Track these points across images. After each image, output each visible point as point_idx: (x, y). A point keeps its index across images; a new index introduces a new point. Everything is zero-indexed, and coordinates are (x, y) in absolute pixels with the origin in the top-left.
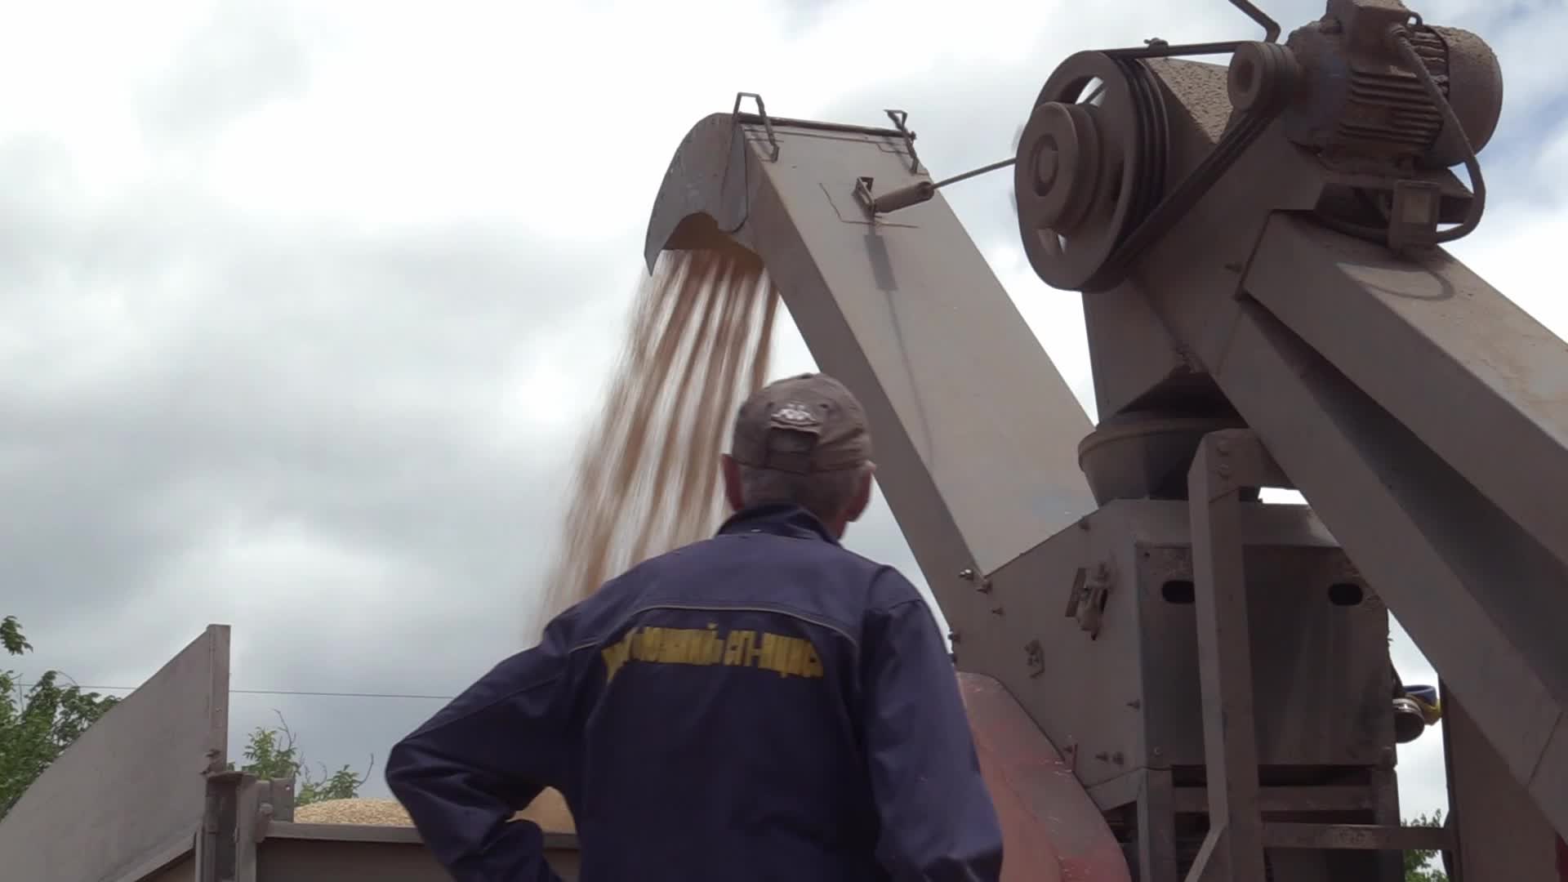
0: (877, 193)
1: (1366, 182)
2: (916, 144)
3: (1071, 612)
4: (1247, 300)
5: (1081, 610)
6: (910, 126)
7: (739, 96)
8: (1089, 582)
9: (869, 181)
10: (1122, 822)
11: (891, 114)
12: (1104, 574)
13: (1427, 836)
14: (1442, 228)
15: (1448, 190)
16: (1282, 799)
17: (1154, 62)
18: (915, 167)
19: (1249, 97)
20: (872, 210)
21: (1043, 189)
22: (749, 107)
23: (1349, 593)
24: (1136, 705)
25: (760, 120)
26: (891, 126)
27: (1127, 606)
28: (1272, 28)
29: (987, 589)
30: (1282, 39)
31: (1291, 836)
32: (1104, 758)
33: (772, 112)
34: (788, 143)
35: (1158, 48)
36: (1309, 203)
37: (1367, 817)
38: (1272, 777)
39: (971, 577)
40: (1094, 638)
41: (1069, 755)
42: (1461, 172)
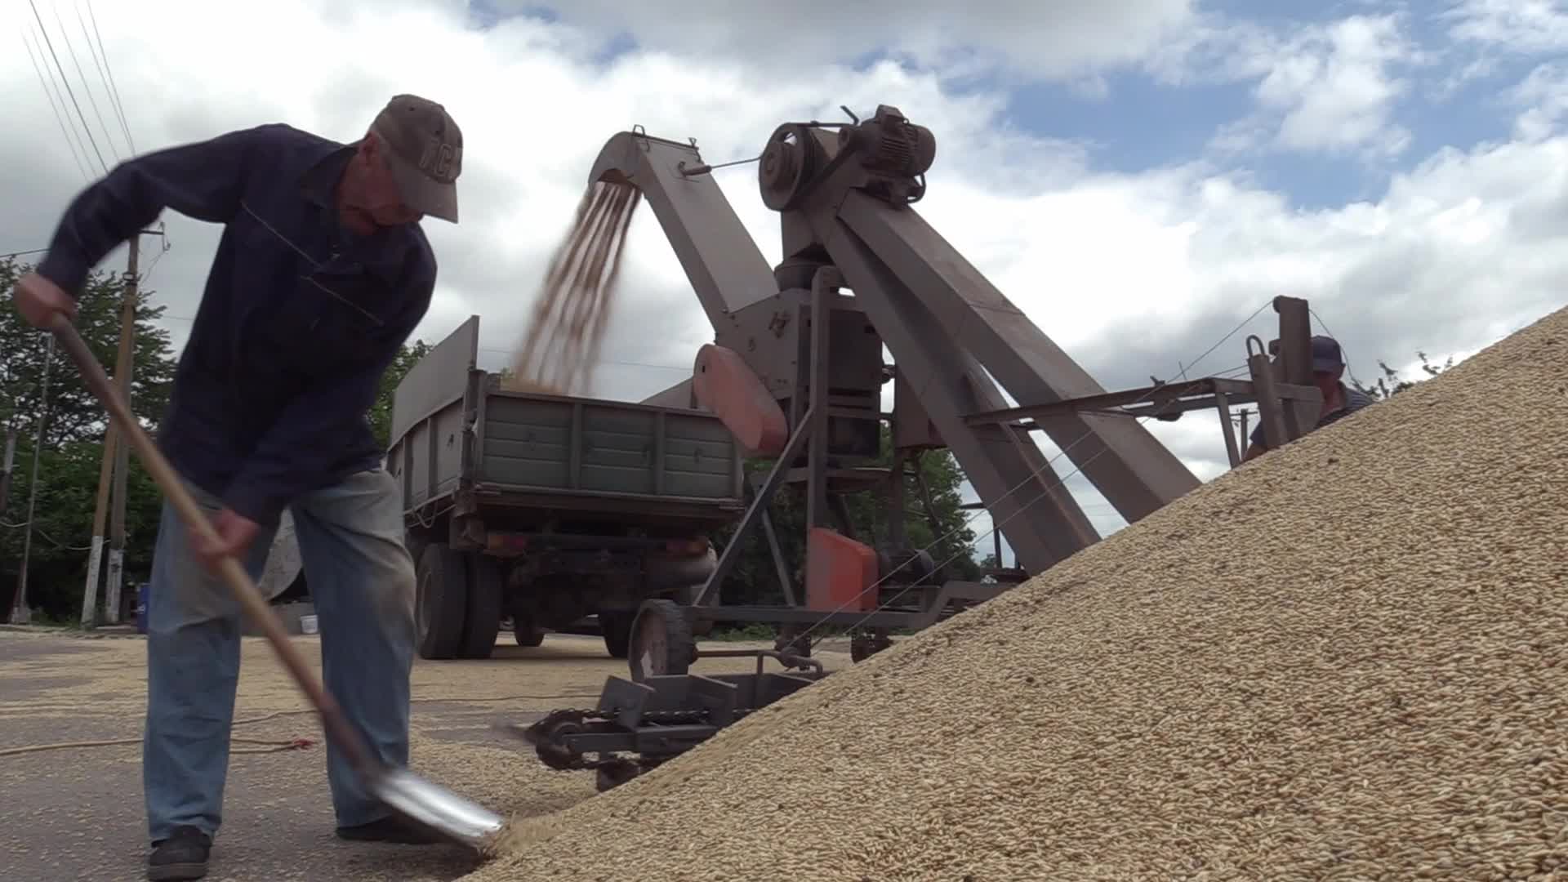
0: (687, 168)
1: (884, 179)
2: (699, 152)
3: (770, 328)
4: (838, 219)
5: (775, 327)
6: (697, 145)
7: (635, 126)
8: (779, 317)
9: (683, 163)
10: (784, 404)
11: (691, 139)
12: (785, 315)
13: (886, 416)
14: (910, 198)
15: (914, 184)
16: (840, 400)
17: (814, 129)
18: (699, 160)
19: (845, 144)
20: (686, 174)
21: (769, 172)
22: (639, 131)
23: (870, 330)
24: (794, 363)
25: (643, 136)
26: (689, 143)
27: (794, 327)
28: (856, 120)
29: (733, 317)
30: (859, 124)
31: (840, 413)
32: (779, 381)
33: (647, 133)
34: (654, 146)
35: (815, 124)
36: (863, 185)
37: (869, 408)
38: (833, 392)
39: (726, 312)
40: (779, 335)
41: (764, 380)
42: (918, 179)
